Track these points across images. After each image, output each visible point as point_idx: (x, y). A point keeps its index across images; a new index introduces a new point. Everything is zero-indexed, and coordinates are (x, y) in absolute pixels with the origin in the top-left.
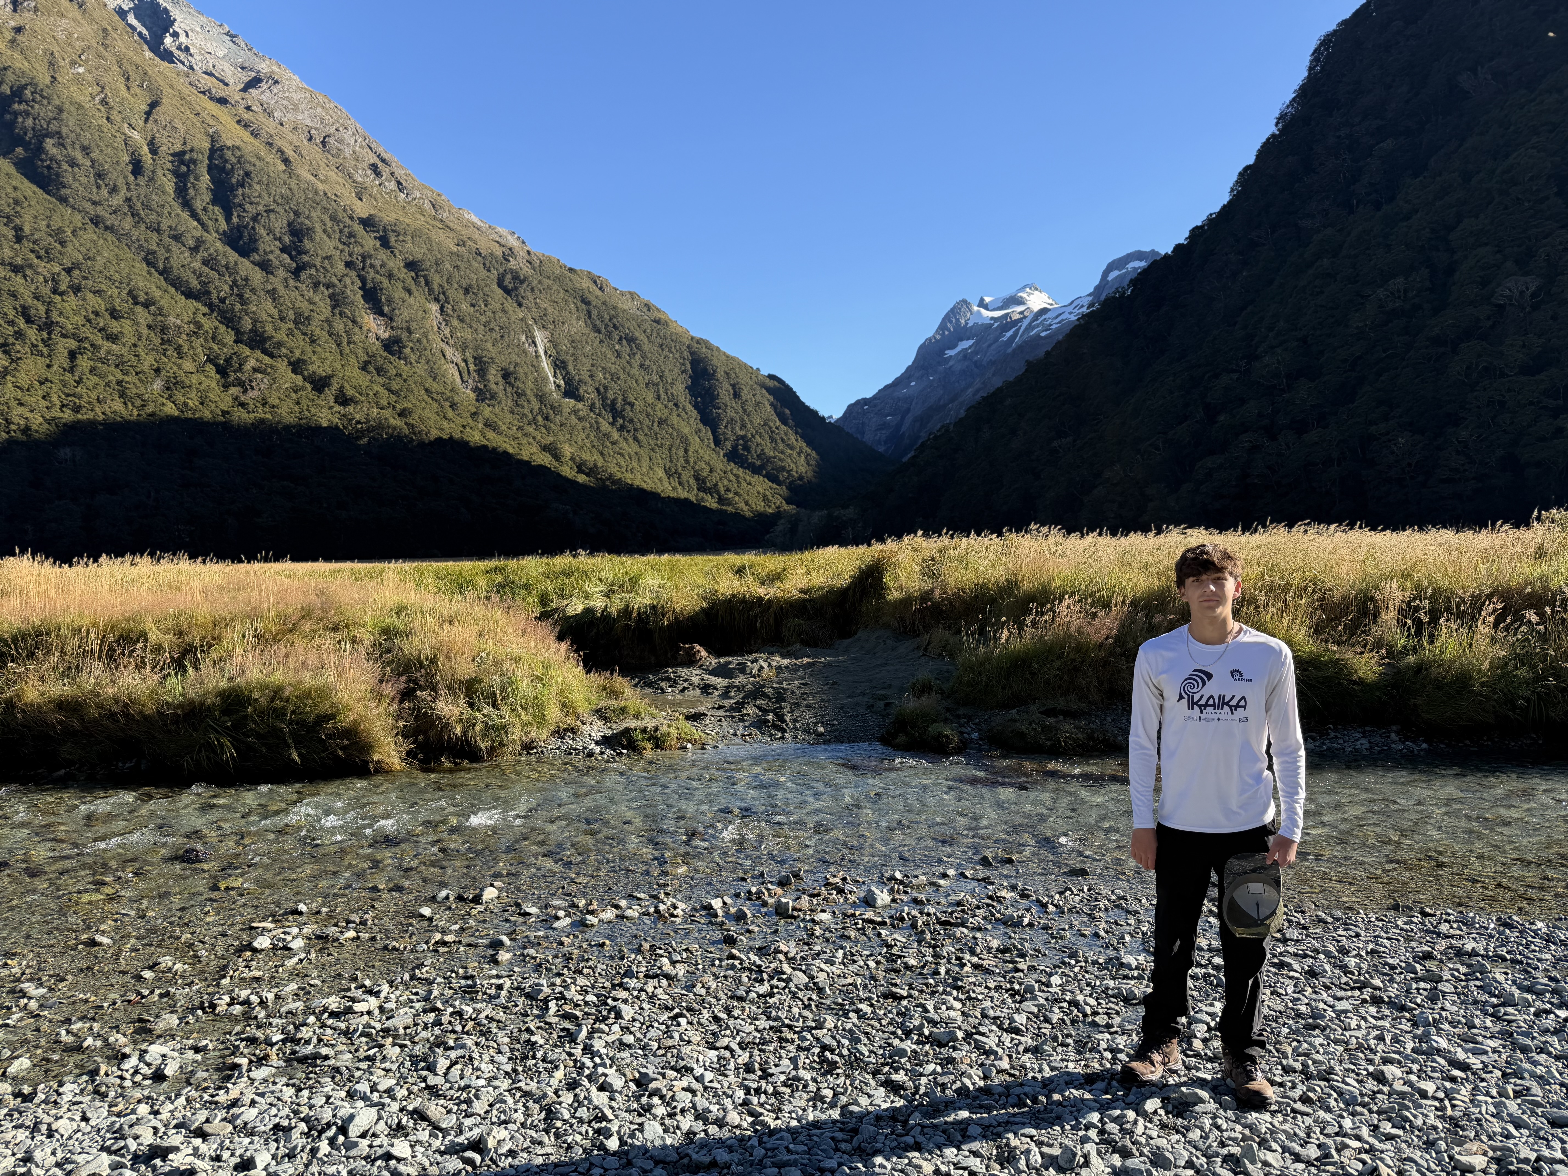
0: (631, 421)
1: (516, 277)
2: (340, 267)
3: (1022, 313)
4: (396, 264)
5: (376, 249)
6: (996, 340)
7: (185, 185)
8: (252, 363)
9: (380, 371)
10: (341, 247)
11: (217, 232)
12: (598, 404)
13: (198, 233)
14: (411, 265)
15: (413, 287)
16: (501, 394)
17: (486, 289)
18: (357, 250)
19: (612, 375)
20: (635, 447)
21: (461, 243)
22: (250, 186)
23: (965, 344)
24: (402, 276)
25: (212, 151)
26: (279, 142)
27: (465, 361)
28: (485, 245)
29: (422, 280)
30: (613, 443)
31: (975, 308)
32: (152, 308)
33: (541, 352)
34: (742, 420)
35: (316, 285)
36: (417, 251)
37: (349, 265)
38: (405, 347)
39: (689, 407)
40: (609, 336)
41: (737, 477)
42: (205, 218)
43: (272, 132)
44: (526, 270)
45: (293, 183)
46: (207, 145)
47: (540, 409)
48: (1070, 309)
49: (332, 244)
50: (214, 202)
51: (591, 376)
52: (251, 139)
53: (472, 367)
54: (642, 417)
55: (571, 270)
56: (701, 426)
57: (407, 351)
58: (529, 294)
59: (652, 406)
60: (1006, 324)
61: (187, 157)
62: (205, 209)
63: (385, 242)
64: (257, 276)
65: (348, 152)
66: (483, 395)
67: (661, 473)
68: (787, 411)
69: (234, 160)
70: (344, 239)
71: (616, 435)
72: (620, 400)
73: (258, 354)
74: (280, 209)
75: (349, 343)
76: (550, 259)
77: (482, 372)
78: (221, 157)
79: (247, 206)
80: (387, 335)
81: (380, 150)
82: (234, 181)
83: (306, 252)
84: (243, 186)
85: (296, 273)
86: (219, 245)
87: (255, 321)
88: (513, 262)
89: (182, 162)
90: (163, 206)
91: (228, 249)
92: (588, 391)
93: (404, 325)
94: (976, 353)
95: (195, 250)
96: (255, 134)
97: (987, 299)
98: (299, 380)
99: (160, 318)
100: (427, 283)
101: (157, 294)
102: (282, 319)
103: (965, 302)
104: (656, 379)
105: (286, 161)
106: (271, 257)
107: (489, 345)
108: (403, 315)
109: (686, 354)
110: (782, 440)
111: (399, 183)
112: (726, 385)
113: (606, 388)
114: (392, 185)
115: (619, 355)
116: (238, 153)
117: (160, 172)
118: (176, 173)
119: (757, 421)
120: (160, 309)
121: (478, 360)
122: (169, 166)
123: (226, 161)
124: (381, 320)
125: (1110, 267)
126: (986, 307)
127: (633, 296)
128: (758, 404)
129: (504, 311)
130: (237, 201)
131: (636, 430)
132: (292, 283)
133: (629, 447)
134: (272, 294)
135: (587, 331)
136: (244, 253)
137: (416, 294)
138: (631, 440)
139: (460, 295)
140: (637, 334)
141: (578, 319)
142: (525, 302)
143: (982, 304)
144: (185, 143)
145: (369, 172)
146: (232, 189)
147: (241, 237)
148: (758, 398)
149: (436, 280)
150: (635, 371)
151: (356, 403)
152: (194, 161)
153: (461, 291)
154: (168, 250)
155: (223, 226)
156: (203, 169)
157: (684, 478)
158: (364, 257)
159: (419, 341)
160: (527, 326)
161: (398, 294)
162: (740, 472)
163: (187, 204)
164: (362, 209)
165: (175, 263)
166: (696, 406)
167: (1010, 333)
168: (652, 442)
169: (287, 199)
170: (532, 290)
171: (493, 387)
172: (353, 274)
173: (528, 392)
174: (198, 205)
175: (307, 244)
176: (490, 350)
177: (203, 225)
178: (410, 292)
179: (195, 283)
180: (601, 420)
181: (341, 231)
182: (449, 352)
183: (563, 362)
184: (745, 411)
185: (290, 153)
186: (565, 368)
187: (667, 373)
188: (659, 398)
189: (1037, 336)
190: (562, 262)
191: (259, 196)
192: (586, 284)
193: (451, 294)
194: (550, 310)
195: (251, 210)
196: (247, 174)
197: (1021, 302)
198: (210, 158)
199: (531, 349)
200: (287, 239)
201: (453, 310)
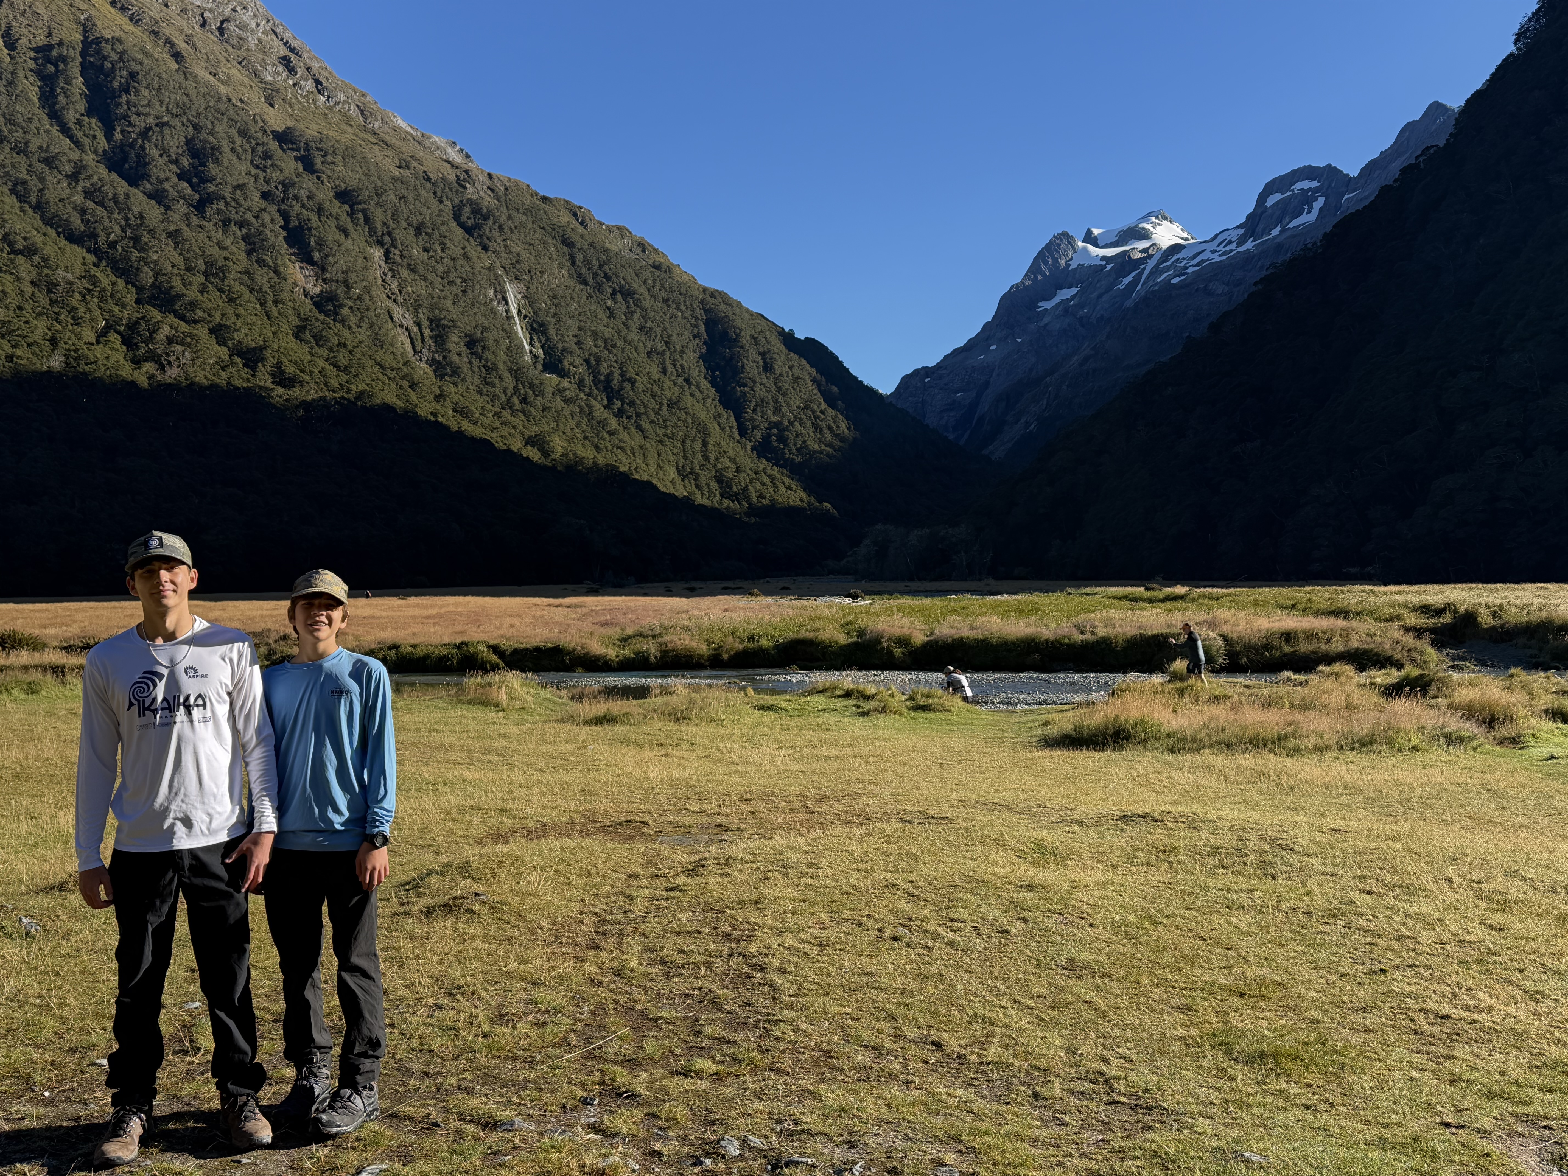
0: (632, 403)
1: (476, 210)
2: (256, 198)
3: (1145, 251)
4: (325, 195)
5: (298, 175)
6: (1109, 289)
7: (53, 90)
8: (165, 331)
9: (319, 339)
10: (254, 171)
11: (95, 152)
12: (588, 380)
13: (75, 155)
14: (344, 196)
15: (350, 226)
16: (465, 368)
17: (443, 229)
18: (276, 175)
19: (605, 341)
20: (639, 439)
21: (403, 165)
22: (137, 91)
23: (1066, 294)
24: (334, 211)
25: (86, 44)
26: (167, 31)
27: (418, 324)
28: (431, 166)
29: (360, 216)
30: (611, 433)
31: (1080, 244)
32: (36, 258)
33: (514, 311)
34: (776, 401)
35: (226, 223)
36: (352, 178)
37: (265, 196)
38: (341, 306)
39: (705, 384)
40: (599, 287)
41: (772, 478)
42: (79, 134)
43: (157, 17)
44: (488, 201)
45: (190, 84)
46: (78, 37)
47: (515, 388)
48: (1213, 246)
49: (243, 169)
50: (90, 112)
51: (578, 343)
52: (129, 27)
53: (427, 332)
54: (646, 398)
55: (545, 199)
56: (720, 408)
57: (345, 311)
58: (496, 233)
59: (658, 382)
60: (1124, 264)
61: (54, 53)
62: (79, 122)
63: (308, 164)
64: (154, 213)
65: (252, 42)
66: (441, 368)
67: (672, 473)
68: (835, 389)
69: (114, 57)
70: (257, 161)
71: (613, 423)
72: (616, 375)
73: (171, 318)
74: (176, 122)
75: (276, 302)
76: (516, 183)
77: (440, 339)
78: (98, 52)
79: (134, 118)
80: (318, 290)
81: (287, 36)
82: (116, 84)
83: (212, 180)
84: (127, 91)
85: (200, 207)
86: (103, 171)
87: (157, 274)
88: (470, 189)
89: (49, 61)
90: (30, 120)
91: (114, 176)
92: (575, 363)
93: (340, 277)
94: (1080, 305)
95: (74, 177)
96: (135, 20)
97: (1096, 232)
98: (223, 352)
99: (46, 271)
100: (367, 220)
101: (38, 239)
102: (189, 269)
103: (1065, 235)
104: (661, 346)
105: (177, 56)
106: (167, 186)
107: (448, 303)
108: (339, 263)
109: (699, 312)
110: (830, 428)
111: (318, 82)
112: (753, 354)
113: (598, 360)
114: (309, 85)
115: (612, 315)
116: (119, 47)
117: (21, 74)
118: (39, 73)
119: (796, 402)
120: (45, 260)
121: (434, 323)
122: (32, 64)
123: (105, 58)
124: (309, 271)
125: (1270, 188)
126: (1095, 242)
127: (622, 231)
128: (796, 379)
129: (466, 257)
130: (120, 111)
131: (638, 415)
132: (195, 220)
133: (631, 439)
134: (174, 236)
135: (571, 283)
136: (133, 182)
137: (354, 235)
138: (633, 430)
139: (410, 236)
140: (635, 286)
141: (561, 267)
142: (492, 245)
143: (1089, 238)
144: (50, 35)
145: (280, 68)
146: (114, 95)
147: (125, 159)
148: (796, 371)
149: (379, 216)
150: (633, 336)
151: (301, 383)
152: (64, 59)
153: (412, 231)
154: (42, 179)
155: (103, 143)
156: (75, 68)
157: (703, 480)
158: (287, 185)
159: (359, 298)
160: (497, 277)
161: (332, 235)
162: (775, 471)
163: (55, 116)
164: (276, 119)
165: (51, 195)
166: (713, 383)
167: (1130, 278)
168: (660, 432)
169: (184, 109)
170: (501, 228)
171: (455, 358)
172: (273, 208)
173: (501, 366)
174: (71, 117)
175: (213, 169)
176: (451, 310)
177: (77, 143)
178: (346, 233)
179: (76, 222)
180: (594, 402)
181: (253, 150)
182: (398, 312)
183: (542, 325)
184: (779, 389)
185: (182, 45)
186: (544, 332)
187: (675, 338)
188: (664, 371)
189: (1168, 281)
190: (533, 188)
191: (149, 105)
192: (565, 218)
193: (399, 235)
194: (525, 255)
195: (140, 123)
196: (133, 75)
197: (1144, 235)
198: (83, 54)
199: (501, 308)
200: (185, 162)
201: (402, 256)
